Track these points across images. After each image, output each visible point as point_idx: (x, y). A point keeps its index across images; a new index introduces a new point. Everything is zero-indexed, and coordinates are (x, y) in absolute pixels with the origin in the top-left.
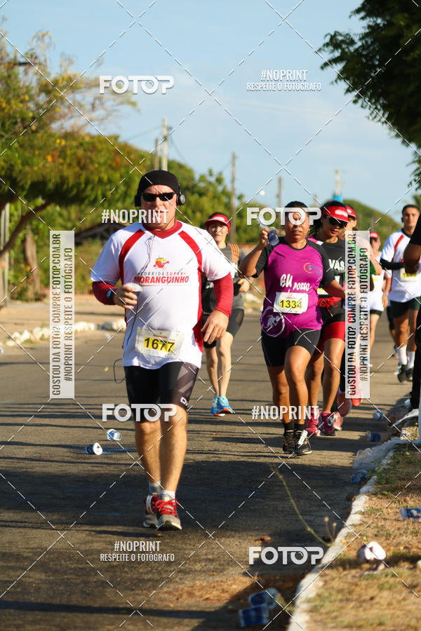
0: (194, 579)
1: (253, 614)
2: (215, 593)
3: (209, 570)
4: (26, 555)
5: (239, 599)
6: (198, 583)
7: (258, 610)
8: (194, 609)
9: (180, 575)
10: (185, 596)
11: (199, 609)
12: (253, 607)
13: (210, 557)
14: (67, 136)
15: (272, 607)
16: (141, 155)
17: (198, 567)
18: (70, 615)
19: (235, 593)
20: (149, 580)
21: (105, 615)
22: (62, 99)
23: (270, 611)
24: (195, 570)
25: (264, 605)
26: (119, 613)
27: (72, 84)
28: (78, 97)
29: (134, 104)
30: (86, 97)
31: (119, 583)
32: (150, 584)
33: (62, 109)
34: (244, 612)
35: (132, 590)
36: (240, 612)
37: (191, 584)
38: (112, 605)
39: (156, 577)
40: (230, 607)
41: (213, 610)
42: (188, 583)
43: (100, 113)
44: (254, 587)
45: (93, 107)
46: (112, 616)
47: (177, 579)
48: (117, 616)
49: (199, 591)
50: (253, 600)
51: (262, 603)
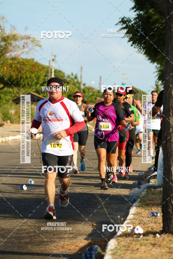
0: (64, 241)
1: (88, 255)
2: (73, 247)
3: (70, 237)
5: (83, 249)
6: (66, 243)
7: (91, 254)
8: (64, 253)
9: (59, 240)
10: (61, 248)
11: (66, 254)
12: (88, 252)
13: (71, 232)
14: (13, 59)
15: (96, 253)
16: (43, 67)
17: (66, 236)
18: (13, 256)
19: (81, 247)
20: (46, 241)
21: (28, 256)
22: (11, 44)
23: (95, 254)
24: (65, 238)
25: (93, 252)
27: (15, 37)
28: (17, 43)
29: (40, 46)
30: (20, 43)
31: (33, 243)
32: (46, 243)
33: (10, 48)
34: (85, 255)
35: (39, 245)
36: (83, 255)
38: (30, 252)
39: (49, 240)
40: (79, 253)
41: (72, 254)
42: (62, 243)
43: (26, 49)
44: (89, 244)
45: (24, 47)
46: (30, 256)
47: (57, 241)
48: (32, 256)
49: (67, 246)
50: (89, 250)
51: (92, 251)
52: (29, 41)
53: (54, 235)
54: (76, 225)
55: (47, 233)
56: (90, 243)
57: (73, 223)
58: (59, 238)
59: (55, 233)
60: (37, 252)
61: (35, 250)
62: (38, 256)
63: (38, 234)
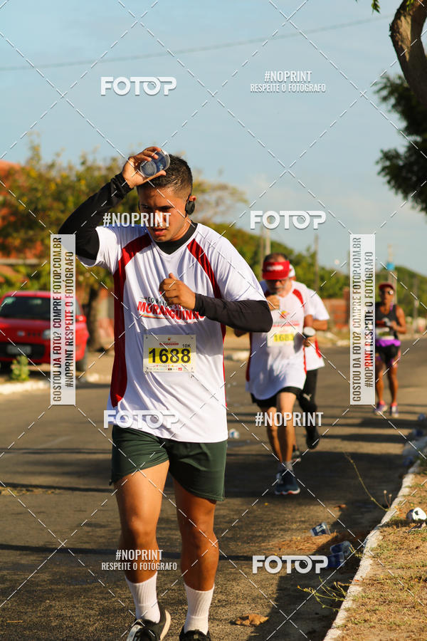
0: (292, 535)
1: (333, 559)
2: (307, 545)
3: (302, 529)
4: (173, 519)
5: (323, 549)
6: (294, 538)
7: (337, 557)
9: (282, 533)
12: (333, 554)
13: (303, 519)
15: (347, 554)
16: (251, 238)
17: (294, 526)
19: (320, 545)
20: (260, 536)
23: (345, 557)
24: (293, 529)
25: (342, 553)
26: (239, 560)
28: (207, 197)
29: (245, 201)
30: (211, 197)
31: (239, 539)
32: (261, 539)
34: (328, 558)
37: (289, 539)
38: (234, 554)
39: (265, 534)
42: (287, 538)
43: (222, 208)
44: (335, 540)
45: (217, 204)
47: (280, 535)
49: (296, 543)
50: (333, 549)
51: (339, 552)
52: (224, 194)
53: (274, 525)
54: (312, 507)
55: (261, 521)
56: (336, 537)
57: (306, 504)
58: (282, 530)
59: (276, 521)
60: (245, 555)
61: (242, 551)
62: (246, 562)
63: (246, 524)
